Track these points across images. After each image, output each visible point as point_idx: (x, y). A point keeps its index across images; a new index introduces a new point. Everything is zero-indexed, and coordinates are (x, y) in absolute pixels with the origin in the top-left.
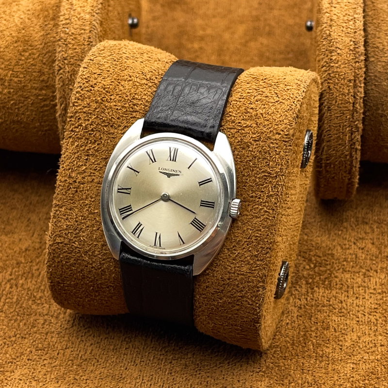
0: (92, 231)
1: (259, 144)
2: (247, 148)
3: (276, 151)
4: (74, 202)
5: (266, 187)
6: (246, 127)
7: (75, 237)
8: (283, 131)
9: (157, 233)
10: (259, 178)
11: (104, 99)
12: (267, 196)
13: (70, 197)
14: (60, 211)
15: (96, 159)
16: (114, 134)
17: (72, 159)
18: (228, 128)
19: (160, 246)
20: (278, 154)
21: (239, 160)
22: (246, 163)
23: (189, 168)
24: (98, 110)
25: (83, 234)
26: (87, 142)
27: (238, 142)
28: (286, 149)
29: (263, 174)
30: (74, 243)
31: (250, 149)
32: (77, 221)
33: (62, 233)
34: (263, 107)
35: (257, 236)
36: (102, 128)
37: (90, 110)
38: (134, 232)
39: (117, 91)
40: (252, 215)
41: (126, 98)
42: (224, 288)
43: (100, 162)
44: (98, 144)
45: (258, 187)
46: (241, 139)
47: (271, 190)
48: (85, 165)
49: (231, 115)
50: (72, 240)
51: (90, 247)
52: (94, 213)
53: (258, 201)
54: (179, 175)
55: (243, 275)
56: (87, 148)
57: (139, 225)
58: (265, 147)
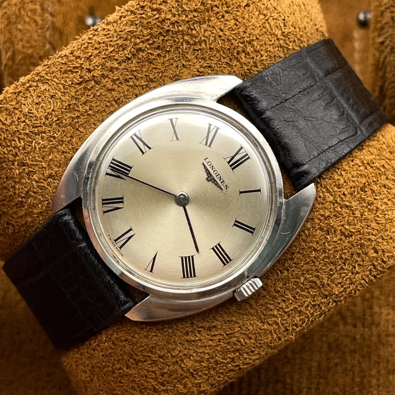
0: (55, 147)
1: (344, 242)
2: (326, 232)
3: (355, 268)
4: (64, 93)
5: (303, 296)
6: (347, 206)
7: (27, 134)
8: (383, 251)
9: (131, 230)
10: (306, 279)
11: (215, 8)
12: (295, 307)
13: (66, 81)
14: (37, 86)
15: (138, 69)
16: (189, 61)
17: (111, 41)
18: (325, 187)
19: (121, 248)
20: (353, 273)
21: (304, 238)
22: (310, 248)
23: (241, 193)
24: (196, 15)
25: (40, 141)
26: (148, 40)
27: (322, 215)
28: (367, 276)
29: (315, 279)
30: (19, 139)
31: (328, 237)
32: (47, 118)
33: (16, 114)
34: (386, 200)
35: (240, 342)
36: (181, 41)
37: (187, 4)
38: (105, 202)
39: (239, 14)
40: (257, 312)
41: (242, 34)
42: (145, 361)
43: (141, 78)
44: (159, 55)
45: (295, 287)
46: (329, 216)
47: (305, 305)
48: (120, 64)
49: (341, 175)
50: (21, 134)
51: (34, 163)
52: (78, 129)
53: (279, 303)
54: (222, 189)
55: (182, 368)
56: (141, 45)
57: (120, 200)
58: (346, 251)
